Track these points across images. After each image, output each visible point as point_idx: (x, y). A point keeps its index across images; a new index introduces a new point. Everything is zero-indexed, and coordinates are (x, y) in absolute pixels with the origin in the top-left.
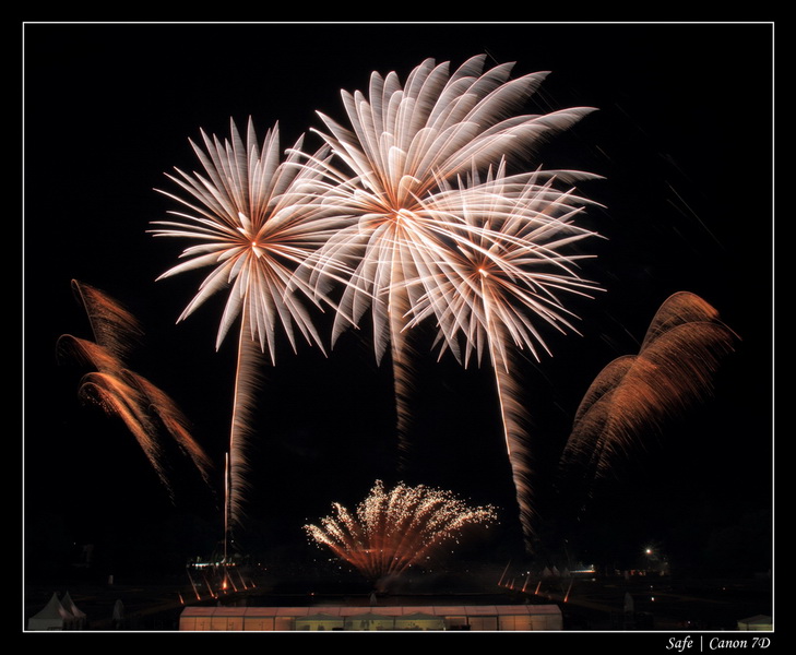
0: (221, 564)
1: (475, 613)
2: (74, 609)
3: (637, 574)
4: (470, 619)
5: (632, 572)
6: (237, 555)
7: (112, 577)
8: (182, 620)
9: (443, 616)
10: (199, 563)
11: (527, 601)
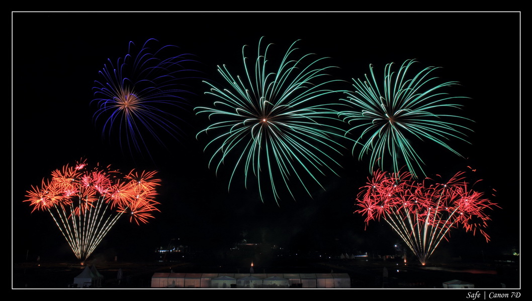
0: (173, 251)
1: (304, 277)
2: (98, 274)
3: (390, 258)
4: (302, 280)
5: (387, 256)
6: (181, 246)
7: (116, 257)
8: (152, 279)
9: (287, 279)
10: (161, 250)
11: (332, 271)
